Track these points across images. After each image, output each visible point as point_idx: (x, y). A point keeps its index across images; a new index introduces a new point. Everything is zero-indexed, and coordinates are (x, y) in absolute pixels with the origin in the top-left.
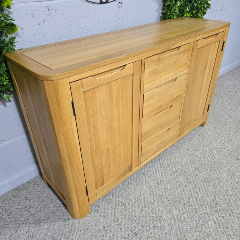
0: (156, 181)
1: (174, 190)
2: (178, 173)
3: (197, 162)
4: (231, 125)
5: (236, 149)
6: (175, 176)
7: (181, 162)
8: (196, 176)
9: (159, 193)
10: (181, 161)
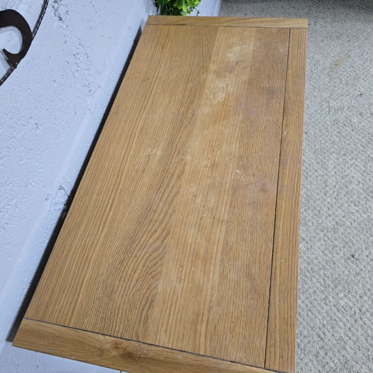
0: (315, 334)
1: (353, 334)
2: (331, 290)
3: (336, 243)
4: (322, 118)
5: (365, 174)
6: (331, 299)
7: (316, 258)
8: (359, 277)
9: (339, 360)
10: (313, 256)
